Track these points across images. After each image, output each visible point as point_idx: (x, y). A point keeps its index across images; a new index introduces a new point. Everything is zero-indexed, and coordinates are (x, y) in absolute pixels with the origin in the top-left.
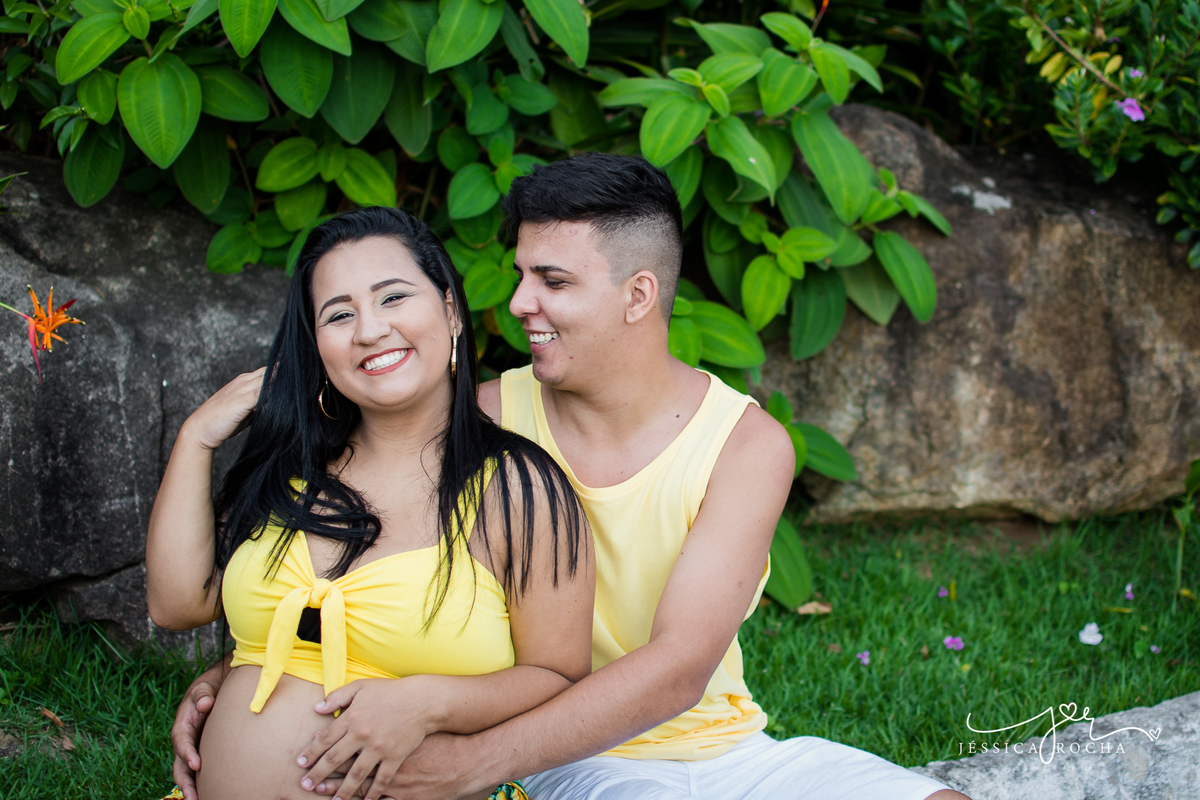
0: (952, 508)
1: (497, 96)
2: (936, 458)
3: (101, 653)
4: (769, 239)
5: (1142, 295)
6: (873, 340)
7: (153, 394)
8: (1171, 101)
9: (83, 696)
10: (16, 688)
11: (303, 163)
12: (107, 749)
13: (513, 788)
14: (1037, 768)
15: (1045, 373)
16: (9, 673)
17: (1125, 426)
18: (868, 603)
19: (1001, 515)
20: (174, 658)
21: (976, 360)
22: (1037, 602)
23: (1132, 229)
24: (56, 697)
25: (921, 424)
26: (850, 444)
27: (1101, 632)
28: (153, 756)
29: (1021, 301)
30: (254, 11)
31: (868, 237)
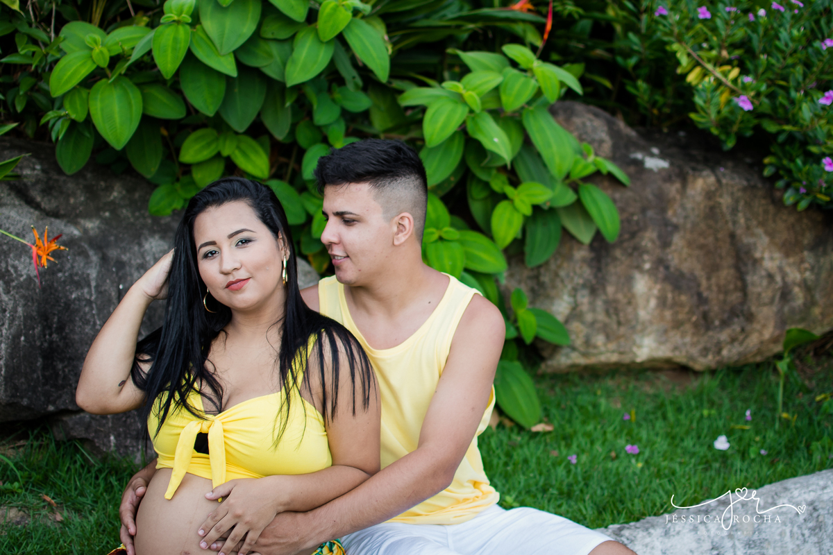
0: (634, 363)
1: (334, 100)
2: (622, 330)
3: (81, 459)
4: (509, 190)
5: (754, 223)
6: (580, 254)
7: (113, 294)
8: (772, 96)
9: (69, 487)
10: (27, 482)
11: (209, 145)
12: (84, 520)
13: (334, 544)
14: (680, 529)
15: (692, 274)
16: (22, 473)
17: (745, 308)
18: (577, 424)
19: (666, 366)
20: (127, 462)
21: (647, 266)
22: (688, 423)
23: (748, 180)
24: (52, 488)
25: (612, 308)
26: (567, 321)
27: (729, 442)
28: (113, 525)
29: (676, 228)
30: (175, 49)
31: (575, 187)
